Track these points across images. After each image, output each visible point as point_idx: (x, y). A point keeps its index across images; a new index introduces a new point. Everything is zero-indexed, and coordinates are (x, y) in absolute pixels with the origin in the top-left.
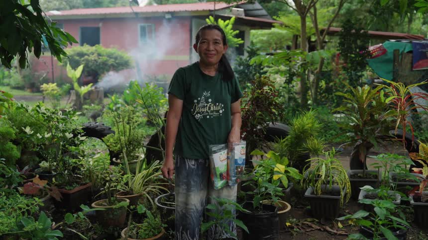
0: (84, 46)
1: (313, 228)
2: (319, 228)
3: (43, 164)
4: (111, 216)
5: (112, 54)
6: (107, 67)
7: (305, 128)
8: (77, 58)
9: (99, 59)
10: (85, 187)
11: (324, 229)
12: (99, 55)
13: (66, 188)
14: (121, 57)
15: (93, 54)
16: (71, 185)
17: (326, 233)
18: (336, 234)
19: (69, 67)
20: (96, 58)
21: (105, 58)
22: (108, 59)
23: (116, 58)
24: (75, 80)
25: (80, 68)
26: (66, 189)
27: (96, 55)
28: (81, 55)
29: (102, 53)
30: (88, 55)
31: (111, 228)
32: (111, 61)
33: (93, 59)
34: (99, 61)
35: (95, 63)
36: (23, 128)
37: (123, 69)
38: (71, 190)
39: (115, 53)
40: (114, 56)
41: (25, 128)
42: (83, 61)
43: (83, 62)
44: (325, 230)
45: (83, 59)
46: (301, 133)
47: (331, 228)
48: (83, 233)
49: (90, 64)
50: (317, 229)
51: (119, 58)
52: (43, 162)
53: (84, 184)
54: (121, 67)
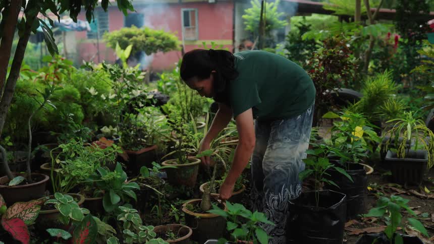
0: (132, 28)
1: (398, 192)
2: (404, 192)
3: (105, 129)
4: (183, 175)
5: (159, 35)
6: (154, 48)
7: (382, 89)
8: (126, 39)
9: (147, 39)
10: (150, 149)
11: (411, 193)
12: (147, 36)
13: (133, 149)
14: (168, 39)
15: (141, 35)
16: (136, 147)
17: (413, 197)
18: (426, 198)
19: (118, 47)
20: (144, 39)
21: (152, 39)
22: (155, 39)
23: (163, 39)
24: (123, 60)
25: (129, 48)
26: (133, 151)
27: (143, 35)
28: (129, 36)
29: (149, 35)
30: (137, 36)
31: (183, 187)
32: (158, 42)
33: (141, 40)
34: (147, 42)
35: (143, 44)
36: (88, 89)
37: (170, 50)
38: (137, 151)
39: (162, 34)
40: (161, 36)
41: (90, 89)
42: (132, 41)
43: (131, 43)
44: (413, 195)
45: (131, 40)
46: (377, 95)
47: (419, 192)
48: (157, 189)
49: (138, 45)
50: (403, 194)
51: (166, 39)
52: (104, 128)
53: (150, 146)
54: (167, 49)
